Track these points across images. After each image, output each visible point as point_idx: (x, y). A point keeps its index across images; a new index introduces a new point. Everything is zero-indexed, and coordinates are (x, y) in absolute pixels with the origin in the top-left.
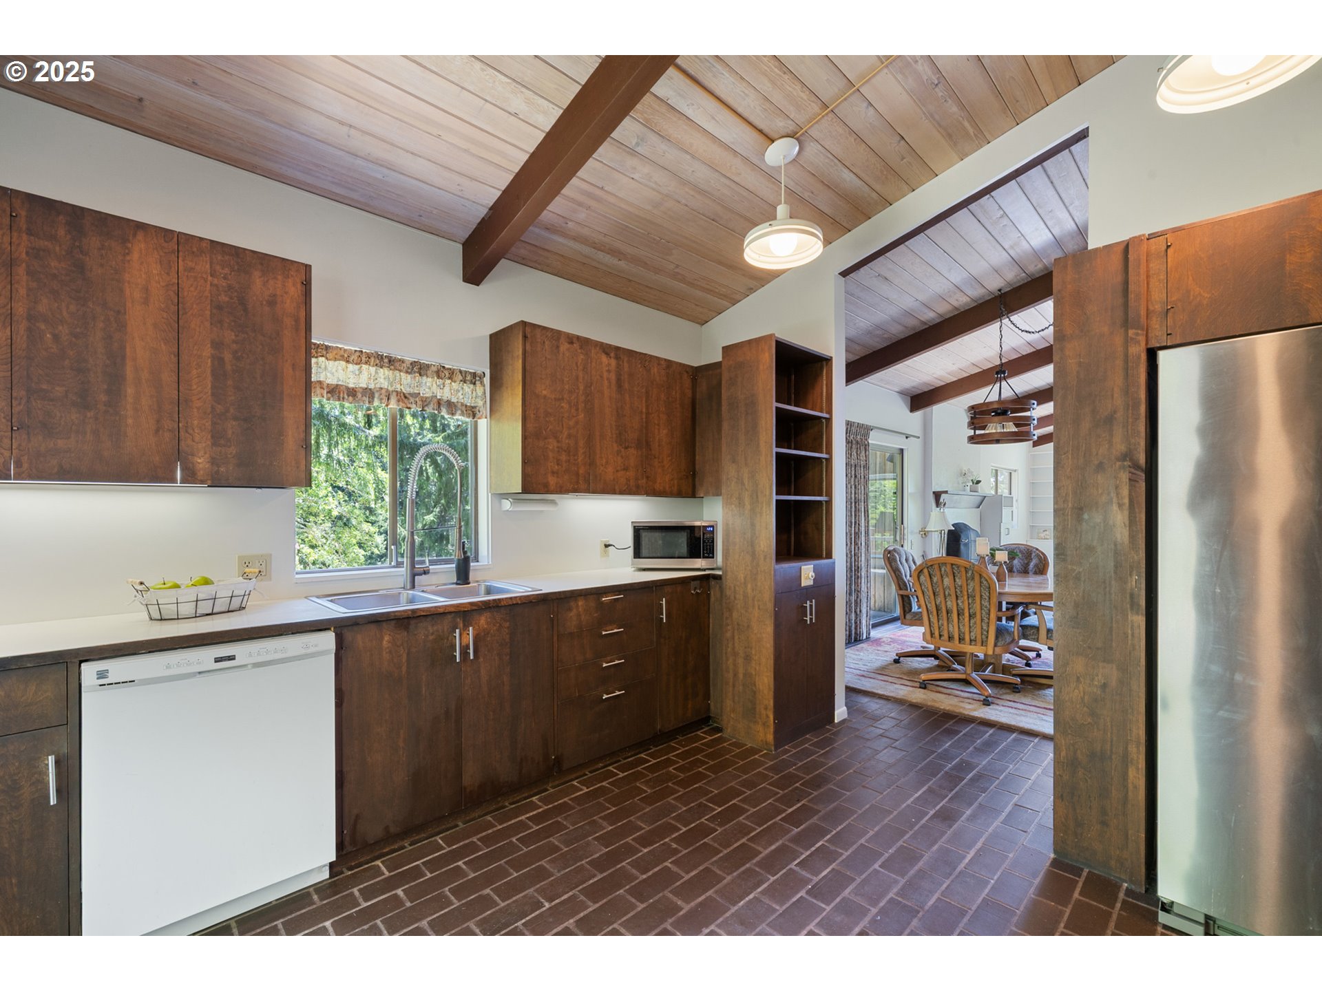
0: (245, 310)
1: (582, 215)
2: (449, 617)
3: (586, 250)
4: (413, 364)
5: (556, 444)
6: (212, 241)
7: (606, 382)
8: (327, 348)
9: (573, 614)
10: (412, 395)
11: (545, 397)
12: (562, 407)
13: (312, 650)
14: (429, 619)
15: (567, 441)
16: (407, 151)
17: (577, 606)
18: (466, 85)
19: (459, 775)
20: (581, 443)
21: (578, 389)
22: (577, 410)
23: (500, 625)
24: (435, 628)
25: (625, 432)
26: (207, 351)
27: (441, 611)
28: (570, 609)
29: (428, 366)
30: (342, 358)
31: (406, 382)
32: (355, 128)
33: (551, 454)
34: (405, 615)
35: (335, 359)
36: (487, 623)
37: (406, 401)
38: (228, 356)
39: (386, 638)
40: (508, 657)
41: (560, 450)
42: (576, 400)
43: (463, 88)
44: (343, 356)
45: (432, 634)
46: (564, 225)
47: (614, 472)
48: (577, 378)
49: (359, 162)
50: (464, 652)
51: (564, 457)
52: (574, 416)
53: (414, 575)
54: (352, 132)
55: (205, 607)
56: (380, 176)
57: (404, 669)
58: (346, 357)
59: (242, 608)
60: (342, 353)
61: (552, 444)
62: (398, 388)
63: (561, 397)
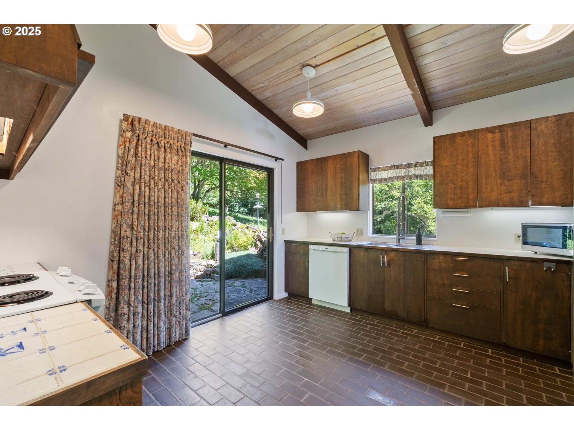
0: (346, 168)
1: (457, 77)
2: (380, 251)
3: (480, 83)
4: (405, 165)
5: (453, 186)
6: (341, 154)
7: (491, 147)
8: (379, 168)
9: (437, 261)
10: (406, 176)
11: (446, 166)
12: (457, 168)
13: (342, 251)
14: (374, 250)
15: (460, 183)
16: (381, 103)
17: (439, 258)
18: (375, 81)
19: (383, 304)
20: (471, 183)
21: (468, 156)
22: (468, 167)
23: (399, 258)
24: (376, 253)
25: (509, 171)
26: (340, 180)
27: (377, 248)
28: (434, 259)
29: (411, 164)
30: (383, 170)
31: (402, 172)
32: (366, 107)
33: (450, 191)
34: (366, 247)
35: (381, 171)
36: (394, 256)
37: (403, 178)
38: (343, 180)
39: (362, 253)
40: (402, 270)
41: (456, 188)
42: (467, 163)
43: (375, 82)
44: (383, 169)
45: (375, 255)
46: (455, 84)
47: (498, 195)
48: (468, 152)
49: (375, 113)
50: (384, 263)
51: (458, 191)
52: (465, 171)
53: (399, 239)
54: (366, 108)
55: (340, 239)
56: (382, 112)
57: (366, 263)
58: (384, 169)
59: (350, 241)
60: (383, 168)
61: (451, 186)
62: (400, 175)
63: (456, 163)
